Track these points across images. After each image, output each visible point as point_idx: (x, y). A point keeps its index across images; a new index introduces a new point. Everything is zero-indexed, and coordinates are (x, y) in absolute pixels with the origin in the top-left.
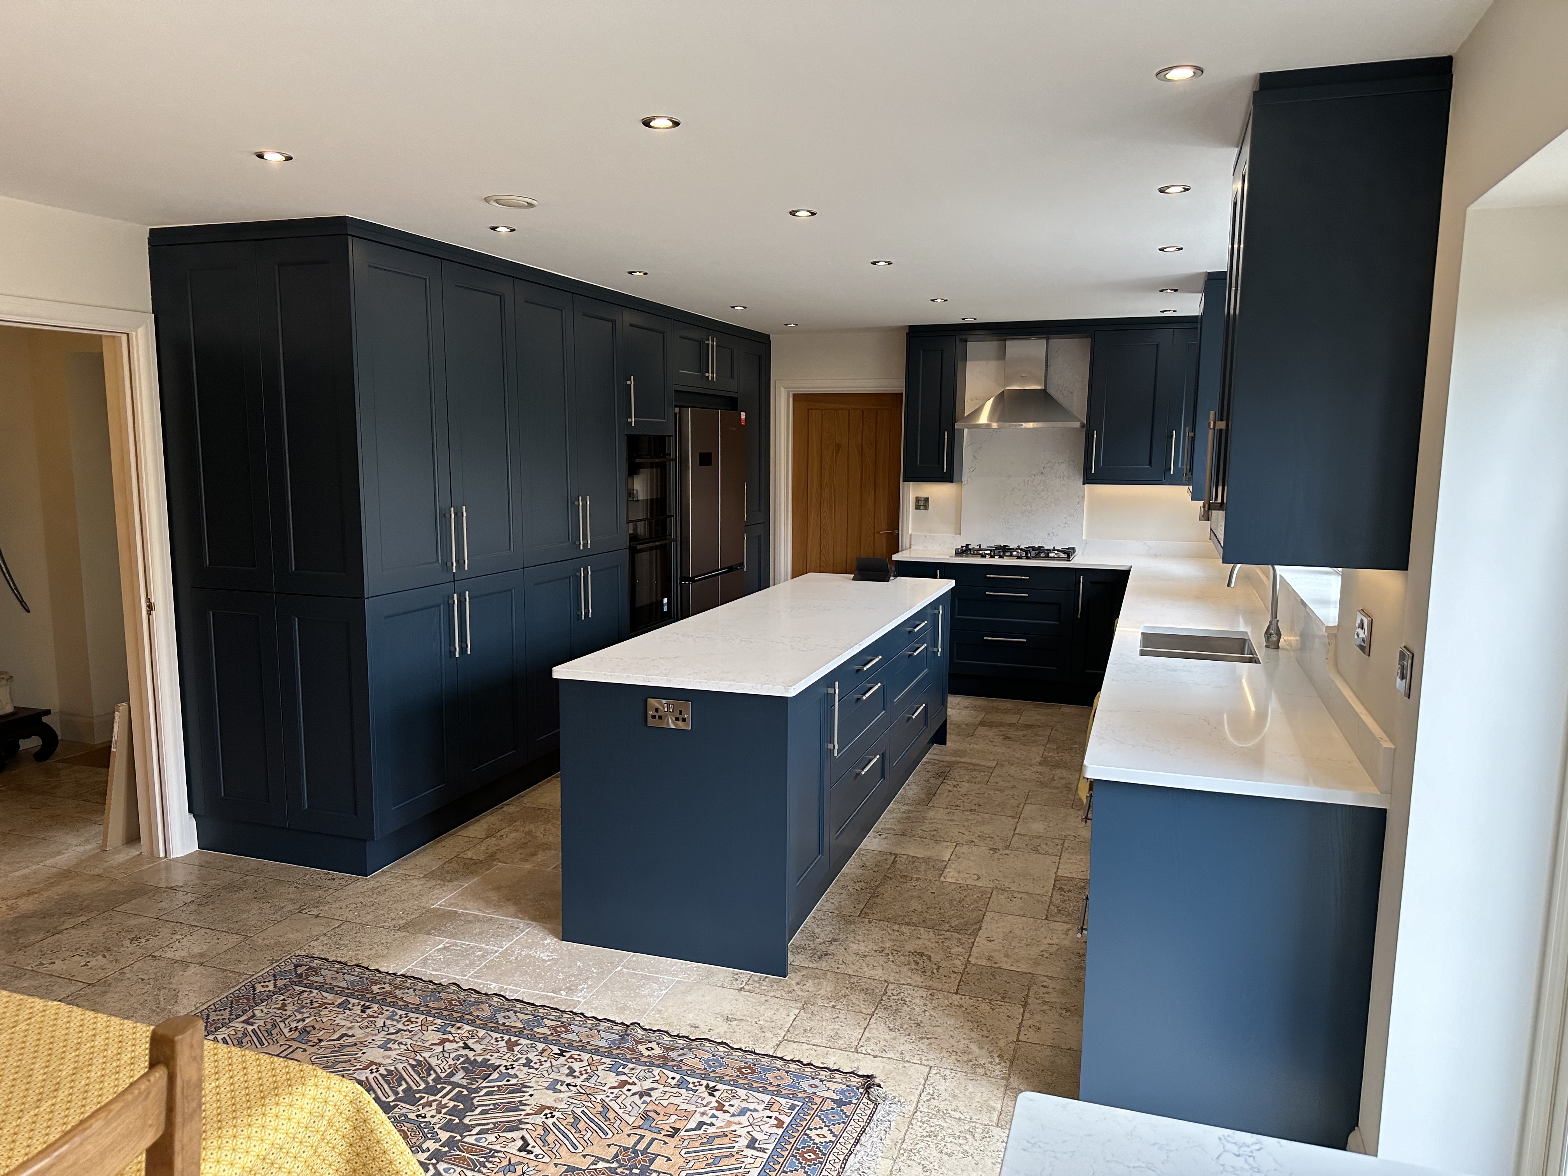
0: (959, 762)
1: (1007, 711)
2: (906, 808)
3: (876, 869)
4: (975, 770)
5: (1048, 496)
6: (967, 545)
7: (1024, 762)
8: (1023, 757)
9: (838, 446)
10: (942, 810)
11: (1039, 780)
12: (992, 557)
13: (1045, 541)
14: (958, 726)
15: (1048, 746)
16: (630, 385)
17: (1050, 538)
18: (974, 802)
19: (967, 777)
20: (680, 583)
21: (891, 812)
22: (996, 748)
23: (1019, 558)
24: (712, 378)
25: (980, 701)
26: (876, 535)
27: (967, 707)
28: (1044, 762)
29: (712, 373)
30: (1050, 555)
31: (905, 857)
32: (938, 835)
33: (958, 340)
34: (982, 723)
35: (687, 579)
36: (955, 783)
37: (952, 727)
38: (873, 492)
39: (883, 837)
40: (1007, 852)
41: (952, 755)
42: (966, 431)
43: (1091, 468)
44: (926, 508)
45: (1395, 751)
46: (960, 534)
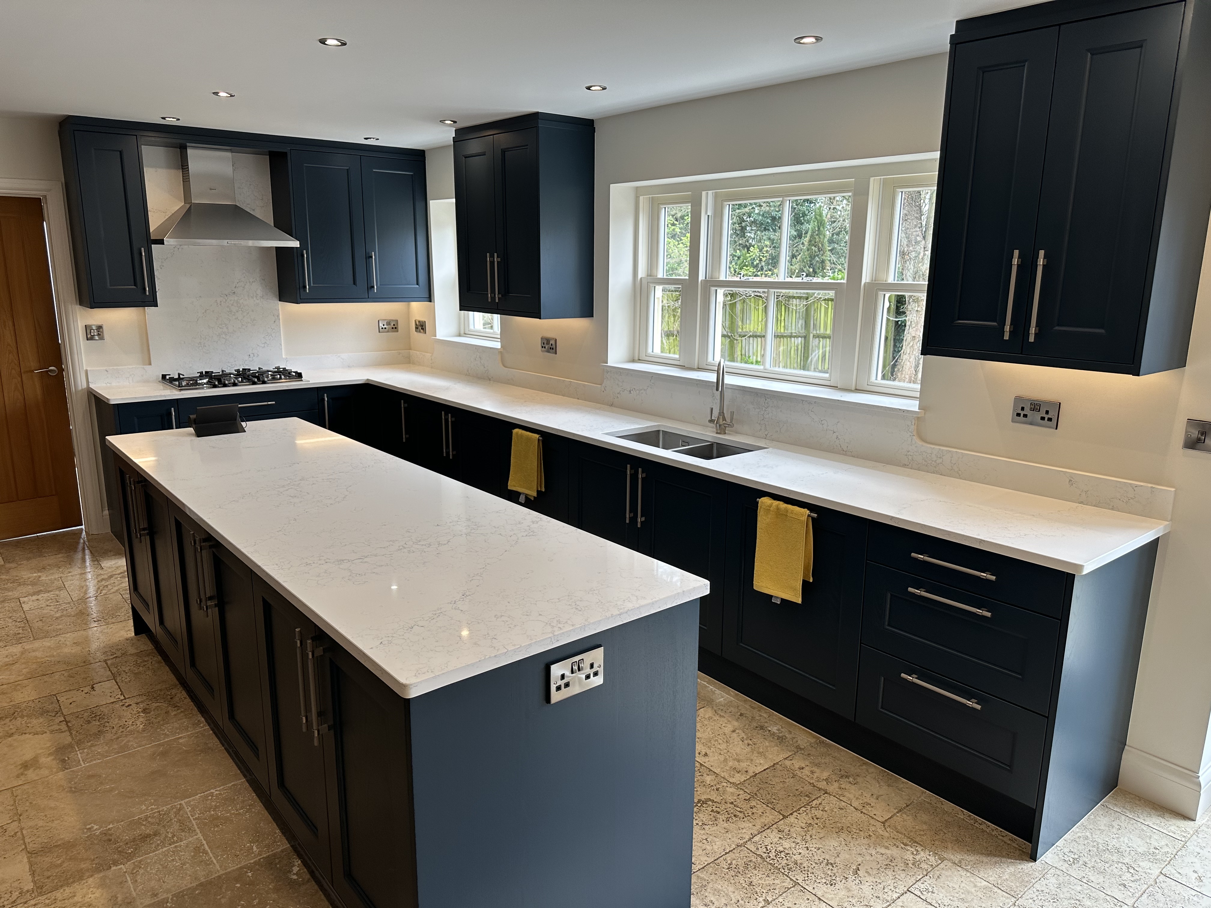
5: (244, 317)
13: (246, 363)
43: (305, 287)
44: (101, 336)
45: (1175, 491)
46: (150, 364)
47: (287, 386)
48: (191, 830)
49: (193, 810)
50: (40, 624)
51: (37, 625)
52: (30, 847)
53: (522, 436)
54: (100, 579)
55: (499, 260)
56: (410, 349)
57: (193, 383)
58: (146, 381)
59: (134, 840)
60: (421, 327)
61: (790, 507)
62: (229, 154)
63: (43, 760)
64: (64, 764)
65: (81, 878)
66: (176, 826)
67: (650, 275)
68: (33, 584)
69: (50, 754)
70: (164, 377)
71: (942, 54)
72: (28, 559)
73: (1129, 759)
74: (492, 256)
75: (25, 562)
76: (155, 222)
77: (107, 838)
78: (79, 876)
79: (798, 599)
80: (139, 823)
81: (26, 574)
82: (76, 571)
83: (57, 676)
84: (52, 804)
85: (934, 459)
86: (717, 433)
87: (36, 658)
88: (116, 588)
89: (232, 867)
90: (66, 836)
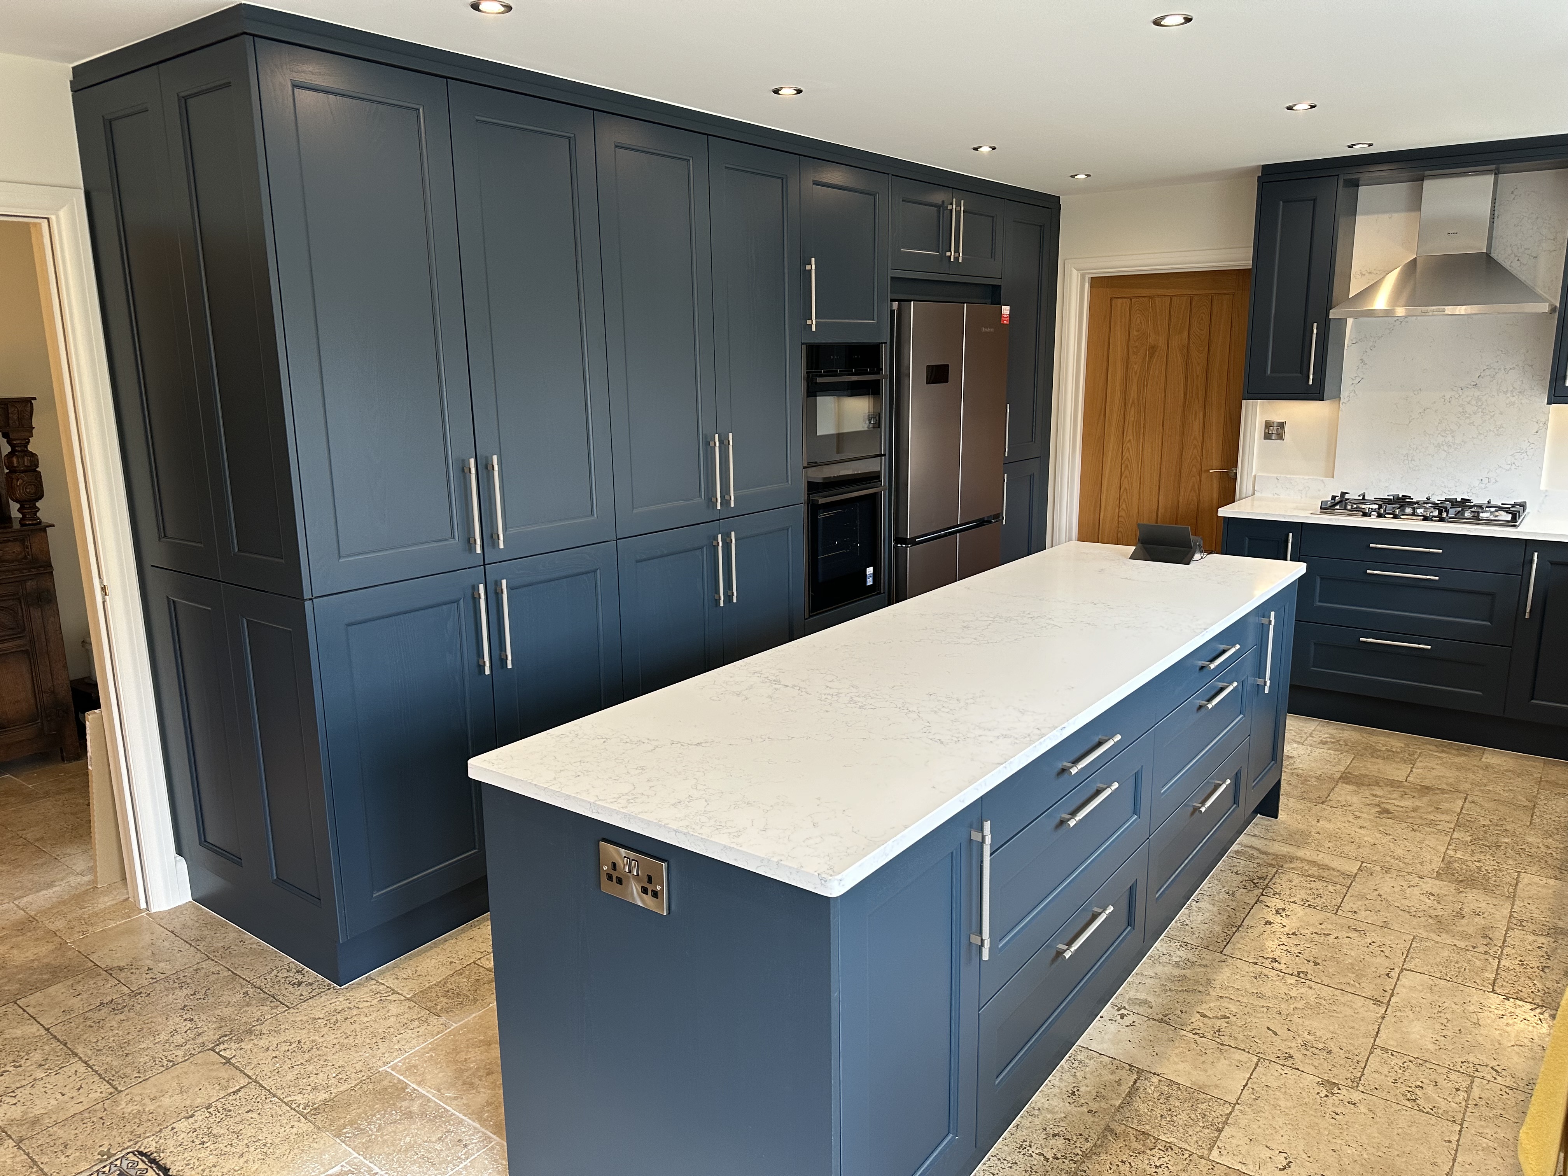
0: (1292, 859)
1: (1390, 756)
2: (1182, 953)
3: (1094, 1106)
4: (1321, 879)
5: (1484, 421)
6: (1343, 494)
7: (1410, 869)
8: (1409, 858)
9: (1153, 349)
10: (1246, 967)
11: (1433, 913)
12: (1380, 515)
13: (1474, 491)
14: (1304, 779)
15: (1456, 835)
16: (810, 271)
17: (1483, 486)
18: (1306, 954)
19: (1303, 894)
20: (895, 547)
21: (1156, 961)
22: (1363, 832)
23: (1426, 518)
24: (956, 259)
25: (1349, 733)
26: (1204, 476)
27: (1325, 743)
28: (1446, 872)
29: (957, 250)
30: (1481, 515)
31: (1155, 1080)
32: (1227, 1032)
33: (1341, 183)
34: (1346, 778)
35: (904, 541)
36: (1281, 905)
37: (1294, 781)
38: (1201, 414)
39: (1127, 1020)
40: (1356, 1096)
41: (1285, 842)
42: (1350, 321)
44: (1280, 437)
46: (1333, 477)
47: (1473, 530)
62: (1490, 178)
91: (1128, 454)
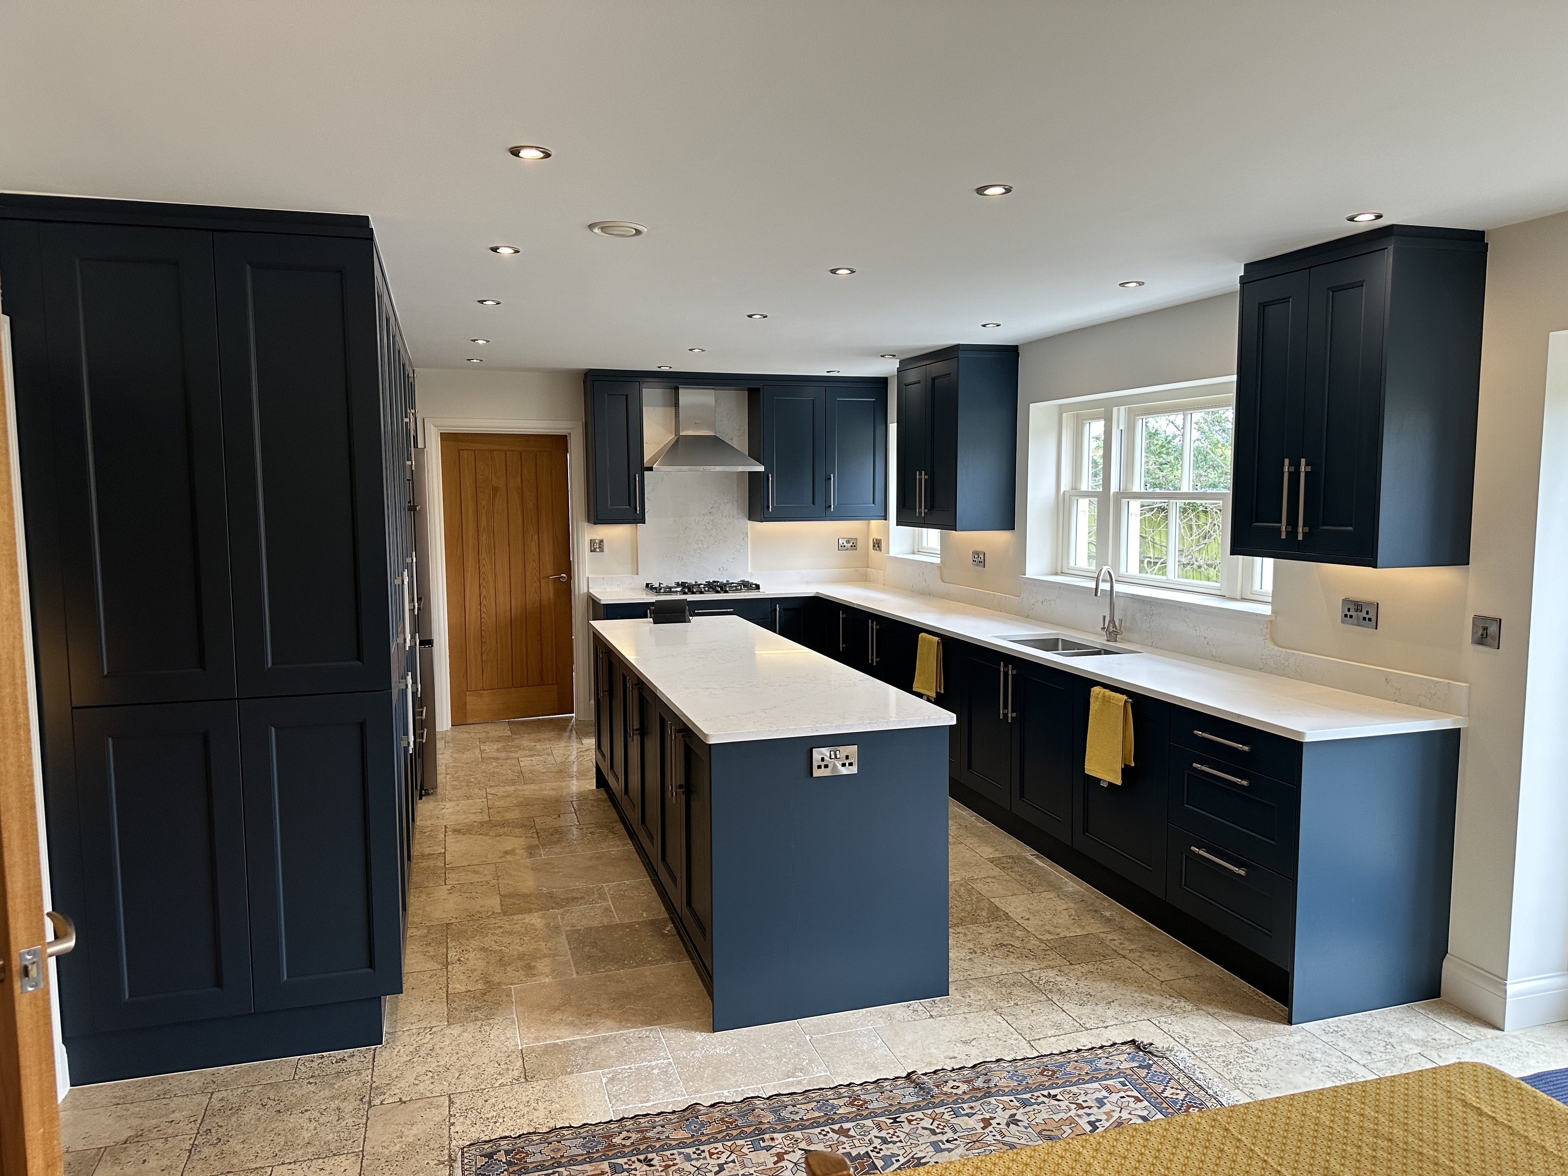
5: (717, 534)
9: (495, 490)
12: (692, 593)
13: (717, 576)
17: (722, 573)
23: (717, 592)
33: (641, 386)
43: (768, 507)
44: (602, 550)
45: (1470, 688)
46: (638, 574)
47: (744, 596)
48: (605, 899)
49: (610, 890)
50: (530, 775)
51: (528, 775)
52: (502, 893)
53: (925, 639)
54: (579, 750)
55: (927, 477)
56: (868, 567)
57: (669, 590)
58: (633, 589)
59: (567, 899)
60: (877, 545)
61: (1113, 694)
62: (712, 391)
63: (518, 851)
64: (531, 855)
65: (530, 912)
66: (596, 896)
67: (1074, 488)
68: (530, 750)
69: (523, 849)
70: (647, 585)
71: (1233, 293)
72: (529, 734)
73: (1449, 967)
74: (920, 474)
75: (526, 735)
76: (649, 452)
77: (551, 896)
78: (530, 911)
79: (1119, 782)
80: (573, 891)
81: (525, 743)
82: (562, 744)
83: (536, 807)
84: (519, 874)
85: (1282, 662)
86: (1108, 640)
87: (524, 794)
88: (589, 758)
89: (626, 921)
90: (526, 891)
91: (483, 569)
